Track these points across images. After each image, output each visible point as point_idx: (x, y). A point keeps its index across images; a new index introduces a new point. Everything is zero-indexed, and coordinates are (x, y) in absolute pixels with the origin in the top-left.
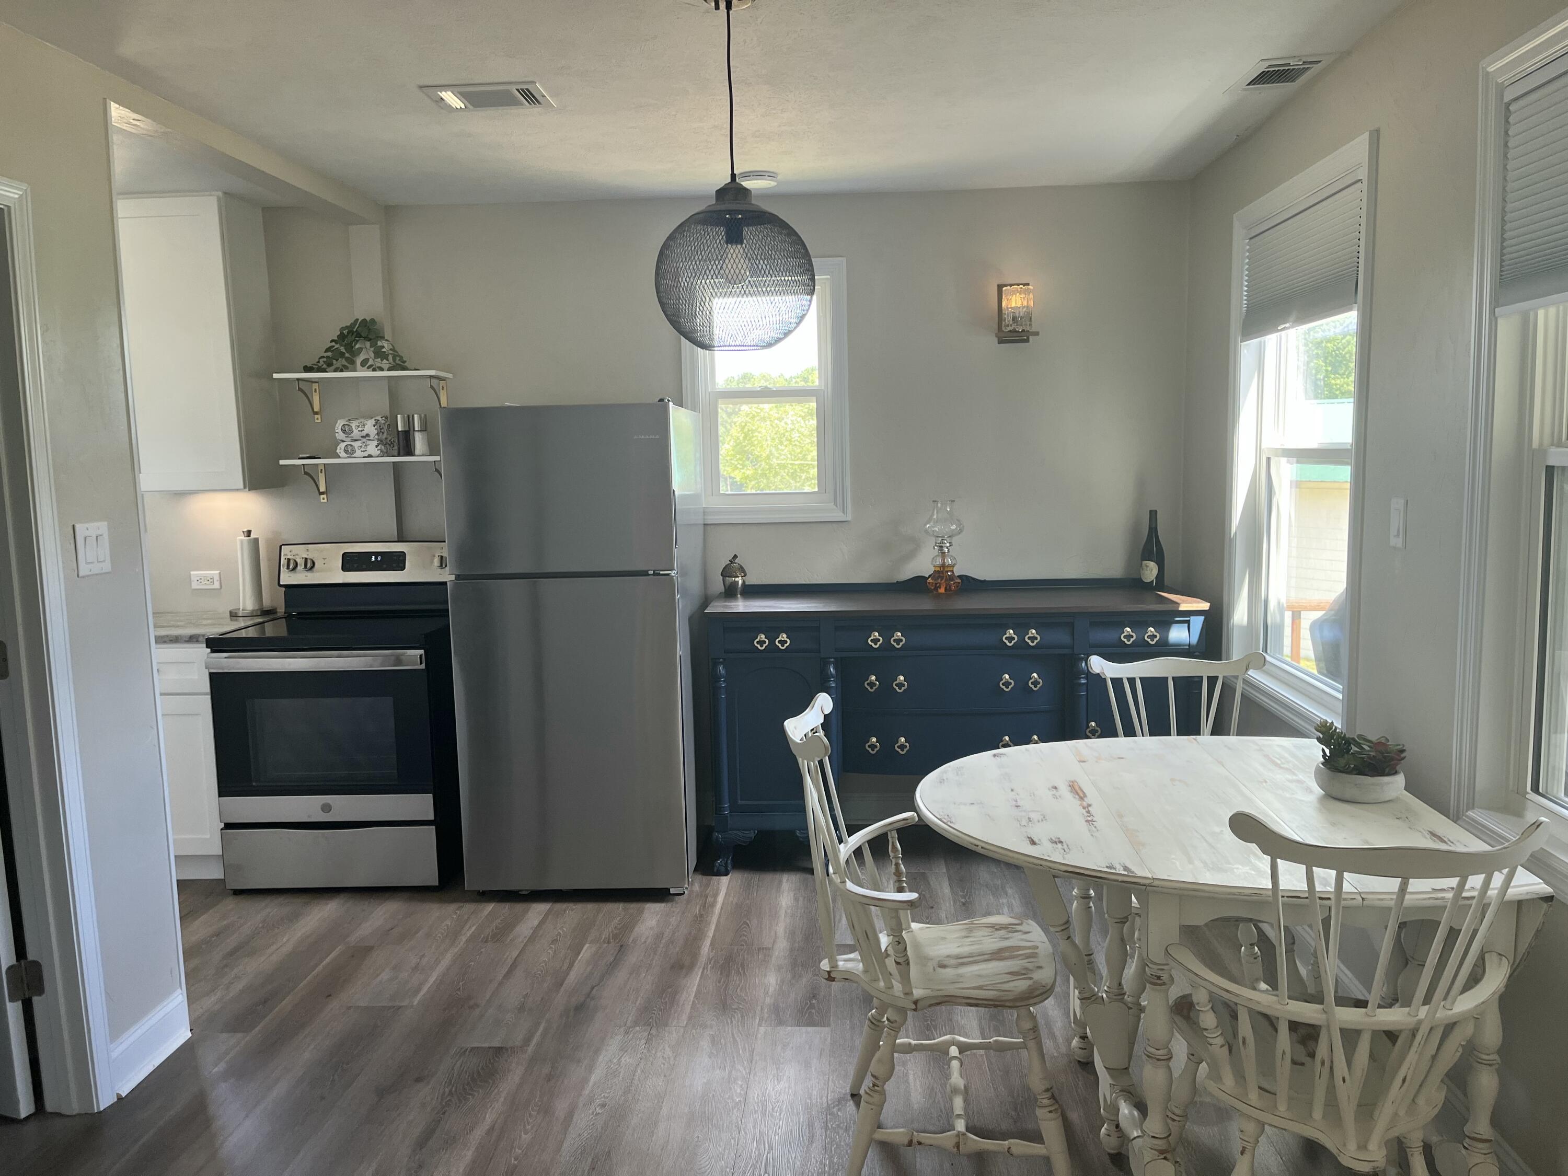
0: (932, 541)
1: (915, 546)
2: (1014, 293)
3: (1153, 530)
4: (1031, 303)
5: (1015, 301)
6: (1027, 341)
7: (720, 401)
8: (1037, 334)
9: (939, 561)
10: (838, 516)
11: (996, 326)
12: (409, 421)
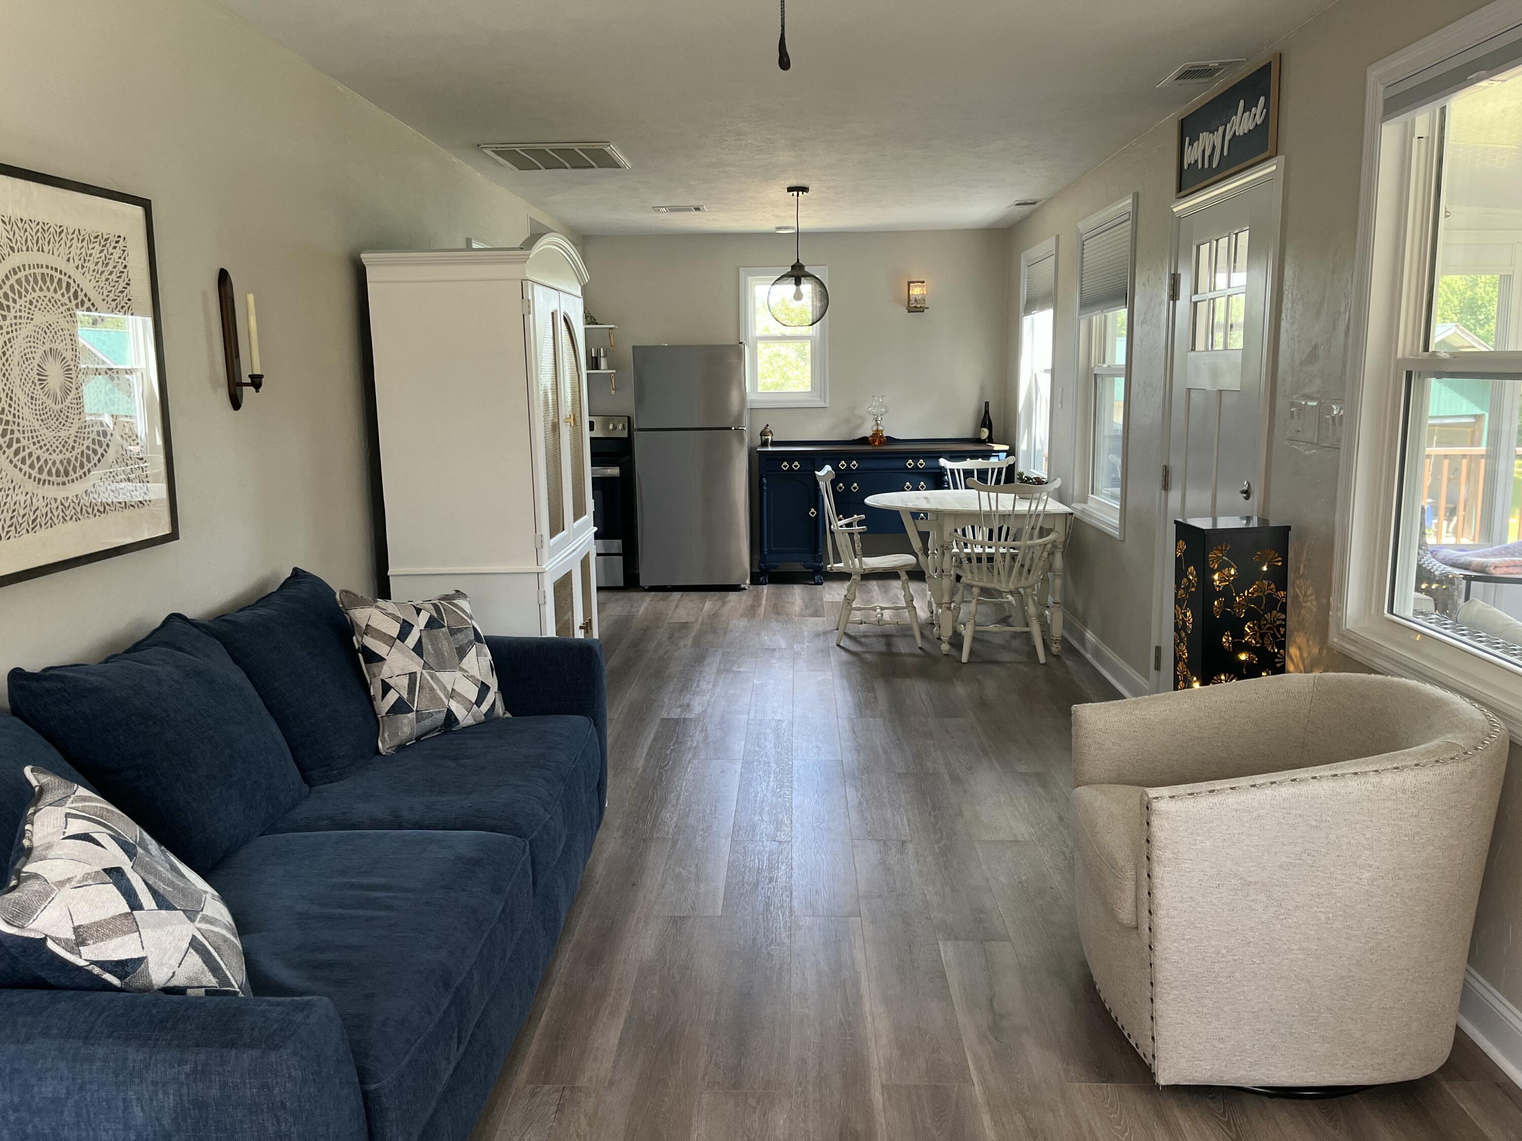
0: (872, 417)
1: (863, 419)
2: (916, 286)
3: (987, 412)
4: (925, 293)
5: (916, 291)
6: (923, 311)
7: (759, 341)
8: (927, 308)
9: (875, 428)
10: (822, 404)
11: (907, 303)
12: (598, 352)
